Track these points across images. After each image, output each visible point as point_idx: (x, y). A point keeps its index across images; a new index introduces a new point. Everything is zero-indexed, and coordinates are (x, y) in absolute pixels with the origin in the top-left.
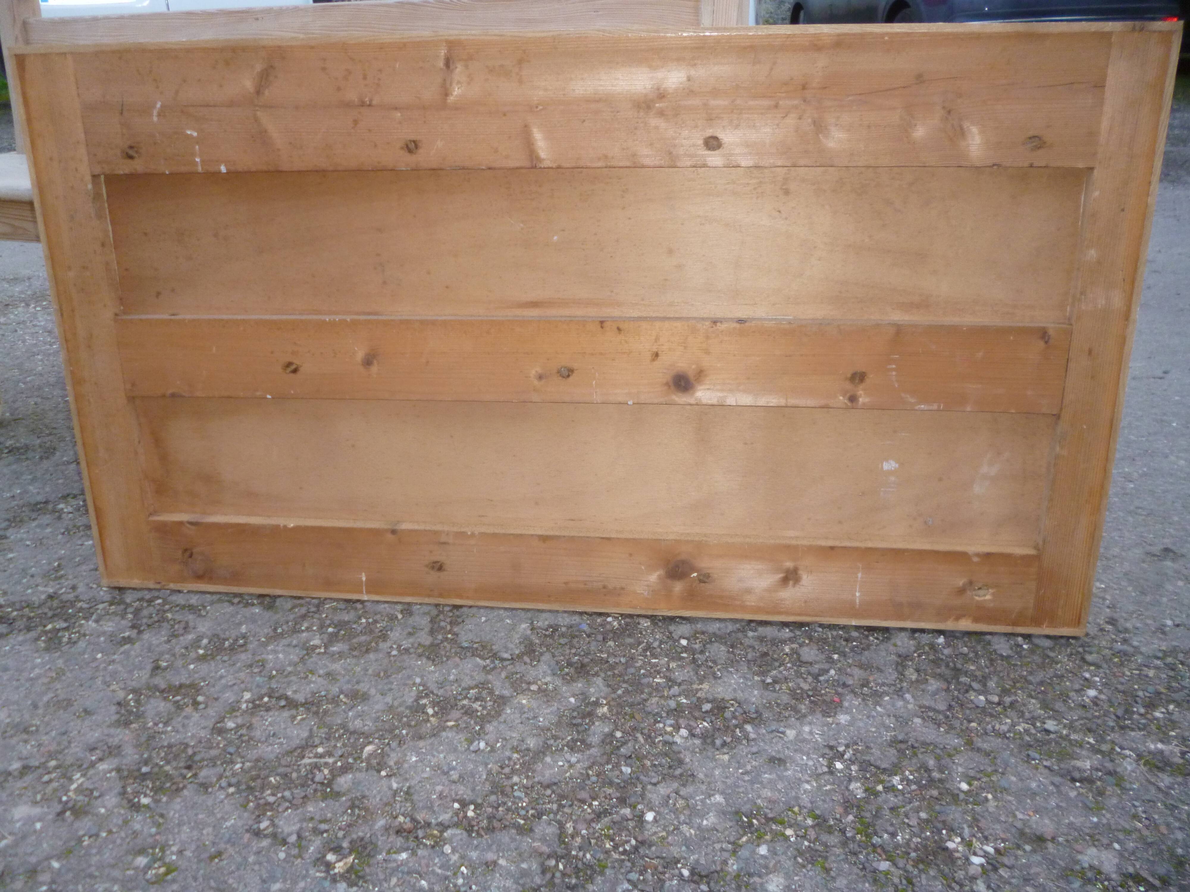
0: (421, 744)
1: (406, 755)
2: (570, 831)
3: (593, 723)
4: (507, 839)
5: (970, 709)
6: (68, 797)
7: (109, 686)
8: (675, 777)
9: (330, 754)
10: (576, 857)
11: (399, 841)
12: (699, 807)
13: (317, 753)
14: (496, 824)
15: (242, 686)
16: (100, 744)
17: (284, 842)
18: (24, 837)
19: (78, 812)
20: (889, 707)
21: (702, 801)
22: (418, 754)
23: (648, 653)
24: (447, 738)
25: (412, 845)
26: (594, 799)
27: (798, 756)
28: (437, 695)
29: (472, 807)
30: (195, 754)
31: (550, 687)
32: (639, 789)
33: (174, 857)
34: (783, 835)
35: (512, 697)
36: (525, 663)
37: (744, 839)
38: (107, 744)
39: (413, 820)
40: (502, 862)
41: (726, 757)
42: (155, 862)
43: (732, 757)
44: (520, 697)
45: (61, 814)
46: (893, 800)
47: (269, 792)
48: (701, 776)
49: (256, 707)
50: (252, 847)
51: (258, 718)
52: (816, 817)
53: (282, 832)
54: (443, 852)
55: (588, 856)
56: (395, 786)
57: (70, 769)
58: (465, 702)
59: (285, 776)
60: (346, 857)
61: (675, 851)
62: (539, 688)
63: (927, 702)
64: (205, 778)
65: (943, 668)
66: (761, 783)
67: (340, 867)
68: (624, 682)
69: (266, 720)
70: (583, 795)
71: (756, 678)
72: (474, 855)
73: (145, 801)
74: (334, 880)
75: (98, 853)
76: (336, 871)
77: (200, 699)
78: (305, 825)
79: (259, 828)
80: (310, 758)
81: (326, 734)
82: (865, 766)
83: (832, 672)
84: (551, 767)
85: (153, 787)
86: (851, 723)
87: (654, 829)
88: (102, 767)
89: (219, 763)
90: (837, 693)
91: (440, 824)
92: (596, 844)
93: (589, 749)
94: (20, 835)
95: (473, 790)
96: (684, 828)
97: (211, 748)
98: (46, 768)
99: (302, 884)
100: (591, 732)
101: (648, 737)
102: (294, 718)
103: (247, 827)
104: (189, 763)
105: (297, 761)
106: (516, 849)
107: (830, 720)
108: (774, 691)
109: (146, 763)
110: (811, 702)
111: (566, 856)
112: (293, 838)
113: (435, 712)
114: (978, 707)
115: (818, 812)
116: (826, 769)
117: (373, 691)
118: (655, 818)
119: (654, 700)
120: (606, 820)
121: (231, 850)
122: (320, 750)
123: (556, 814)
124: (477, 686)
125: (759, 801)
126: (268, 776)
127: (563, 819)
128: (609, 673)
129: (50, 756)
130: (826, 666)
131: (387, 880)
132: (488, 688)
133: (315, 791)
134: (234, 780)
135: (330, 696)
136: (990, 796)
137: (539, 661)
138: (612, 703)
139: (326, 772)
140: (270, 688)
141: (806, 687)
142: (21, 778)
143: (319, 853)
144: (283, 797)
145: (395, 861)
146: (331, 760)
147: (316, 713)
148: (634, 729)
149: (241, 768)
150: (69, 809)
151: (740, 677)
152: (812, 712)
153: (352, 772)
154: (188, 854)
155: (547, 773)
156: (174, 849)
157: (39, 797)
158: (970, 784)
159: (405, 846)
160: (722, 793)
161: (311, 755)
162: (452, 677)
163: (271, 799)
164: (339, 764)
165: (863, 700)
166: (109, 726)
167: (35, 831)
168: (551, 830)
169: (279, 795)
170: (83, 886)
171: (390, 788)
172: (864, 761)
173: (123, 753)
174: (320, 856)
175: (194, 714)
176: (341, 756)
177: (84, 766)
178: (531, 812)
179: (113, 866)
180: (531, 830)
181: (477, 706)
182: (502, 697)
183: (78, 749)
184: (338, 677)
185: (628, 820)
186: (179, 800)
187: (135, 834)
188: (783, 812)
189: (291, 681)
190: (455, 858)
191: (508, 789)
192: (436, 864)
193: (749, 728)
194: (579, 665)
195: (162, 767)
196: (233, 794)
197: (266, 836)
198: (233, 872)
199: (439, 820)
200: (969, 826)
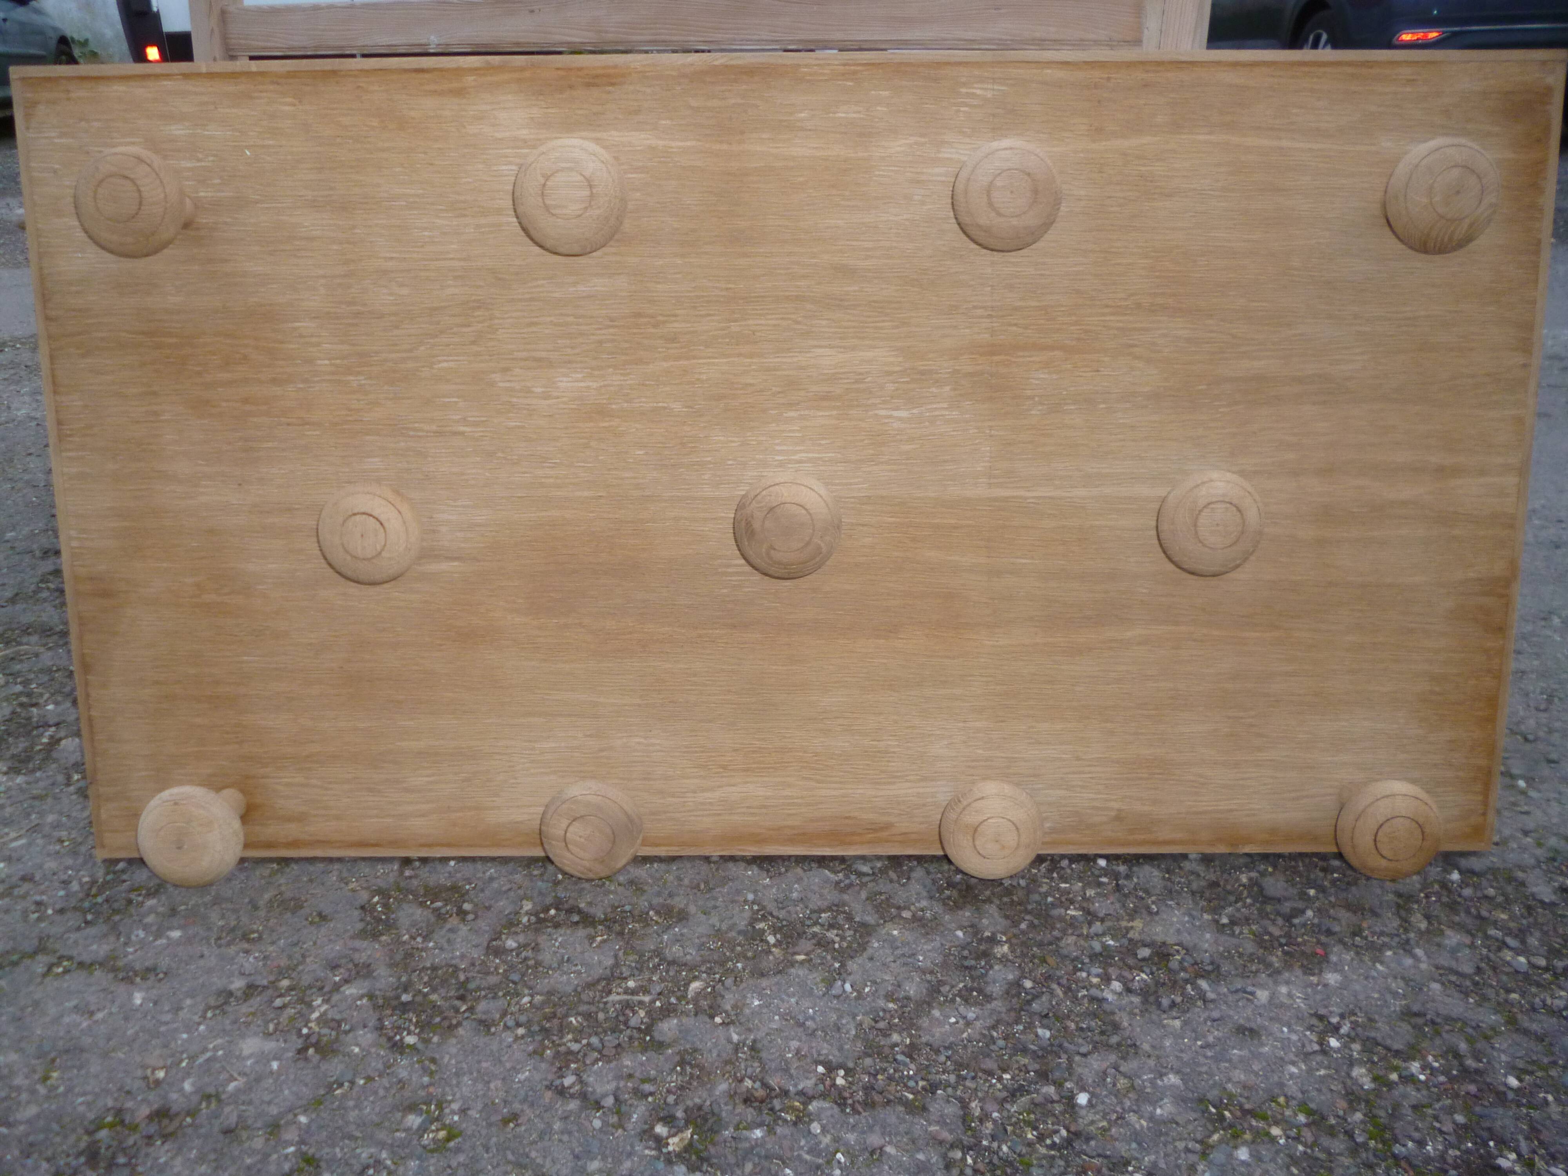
0: (764, 982)
1: (745, 997)
2: (977, 1113)
3: (991, 967)
4: (893, 1119)
5: (1507, 974)
6: (310, 1028)
7: (347, 884)
8: (1111, 1046)
9: (645, 990)
10: (988, 1149)
11: (750, 1114)
12: (1148, 1090)
13: (627, 988)
14: (877, 1098)
15: (521, 892)
16: (343, 961)
17: (598, 1106)
18: (258, 1080)
19: (326, 1050)
20: (1393, 965)
21: (1152, 1082)
22: (761, 997)
23: (1055, 875)
24: (798, 976)
25: (768, 1119)
26: (1005, 1071)
27: (1275, 1027)
28: (778, 918)
29: (842, 1072)
30: (467, 979)
31: (928, 915)
32: (1063, 1060)
33: (456, 1118)
34: (1268, 1134)
35: (878, 925)
36: (891, 881)
37: (1216, 1137)
38: (352, 960)
39: (765, 1085)
40: (889, 1149)
41: (1177, 1023)
42: (432, 1123)
43: (1185, 1023)
44: (889, 925)
45: (302, 1051)
46: (1414, 1095)
47: (570, 1036)
48: (1146, 1047)
49: (540, 923)
50: (557, 1110)
51: (545, 937)
52: (1310, 1113)
53: (594, 1091)
54: (809, 1132)
55: (1005, 1148)
56: (735, 1038)
57: (308, 992)
58: (816, 929)
59: (588, 1016)
60: (682, 1132)
61: (1123, 1149)
62: (914, 916)
63: (1445, 960)
64: (484, 1013)
65: (1463, 915)
66: (1230, 1061)
67: (674, 1144)
68: (1029, 912)
69: (556, 940)
70: (989, 1064)
71: (1206, 917)
72: (851, 1137)
73: (410, 1040)
74: (669, 1162)
75: (356, 1106)
76: (670, 1148)
77: (467, 906)
78: (622, 1084)
79: (563, 1085)
80: (618, 994)
81: (637, 962)
82: (1370, 1045)
83: (1310, 913)
84: (940, 1023)
85: (417, 1022)
86: (1343, 986)
87: (1091, 1117)
88: (350, 991)
89: (501, 994)
90: (1319, 942)
91: (801, 1093)
92: (1014, 1132)
93: (989, 1002)
94: (252, 1077)
95: (841, 1049)
96: (1132, 1118)
97: (488, 973)
98: (277, 989)
99: (627, 1164)
100: (988, 979)
101: (1068, 990)
102: (592, 939)
103: (547, 1083)
104: (462, 992)
105: (602, 997)
106: (907, 1133)
107: (1314, 979)
108: (1233, 935)
109: (406, 990)
110: (1285, 953)
111: (974, 1147)
112: (609, 1101)
113: (777, 940)
114: (1517, 972)
115: (1313, 1106)
116: (1316, 1047)
117: (692, 909)
118: (1090, 1101)
119: (1071, 940)
120: (1024, 1100)
121: (529, 1113)
122: (631, 984)
123: (955, 1088)
124: (829, 909)
125: (1229, 1086)
126: (567, 1016)
127: (966, 1096)
128: (1005, 899)
129: (280, 973)
130: (1300, 905)
131: (740, 1165)
132: (845, 912)
133: (631, 1038)
134: (523, 1019)
135: (636, 913)
136: (1550, 1098)
137: (909, 879)
138: (1014, 941)
139: (642, 1013)
140: (556, 897)
141: (1276, 932)
142: (245, 1001)
143: (646, 1123)
144: (589, 1044)
145: (747, 1139)
146: (647, 999)
147: (621, 934)
148: (1048, 978)
149: (530, 1003)
150: (313, 1045)
151: (1184, 914)
152: (1288, 966)
153: (676, 1016)
154: (474, 1113)
155: (938, 1032)
156: (455, 1106)
157: (271, 1027)
158: (1520, 1079)
159: (759, 1120)
160: (1178, 1072)
161: (620, 990)
162: (795, 895)
163: (575, 1047)
164: (658, 1004)
165: (1357, 953)
166: (352, 938)
167: (272, 1073)
168: (952, 1110)
169: (584, 1042)
170: (342, 1149)
171: (729, 1040)
172: (1368, 1038)
173: (375, 974)
174: (647, 1127)
175: (461, 926)
176: (660, 994)
177: (326, 989)
178: (921, 1083)
179: (378, 1125)
180: (924, 1109)
181: (832, 934)
182: (864, 925)
183: (315, 966)
184: (646, 888)
185: (1053, 1102)
186: (454, 1041)
187: (402, 1084)
188: (1264, 1103)
189: (583, 889)
190: (826, 1140)
191: (887, 1050)
192: (802, 1148)
193: (1203, 984)
194: (964, 887)
195: (426, 995)
196: (523, 1037)
197: (572, 1096)
198: (534, 1142)
199: (800, 1087)
200: (1527, 1138)
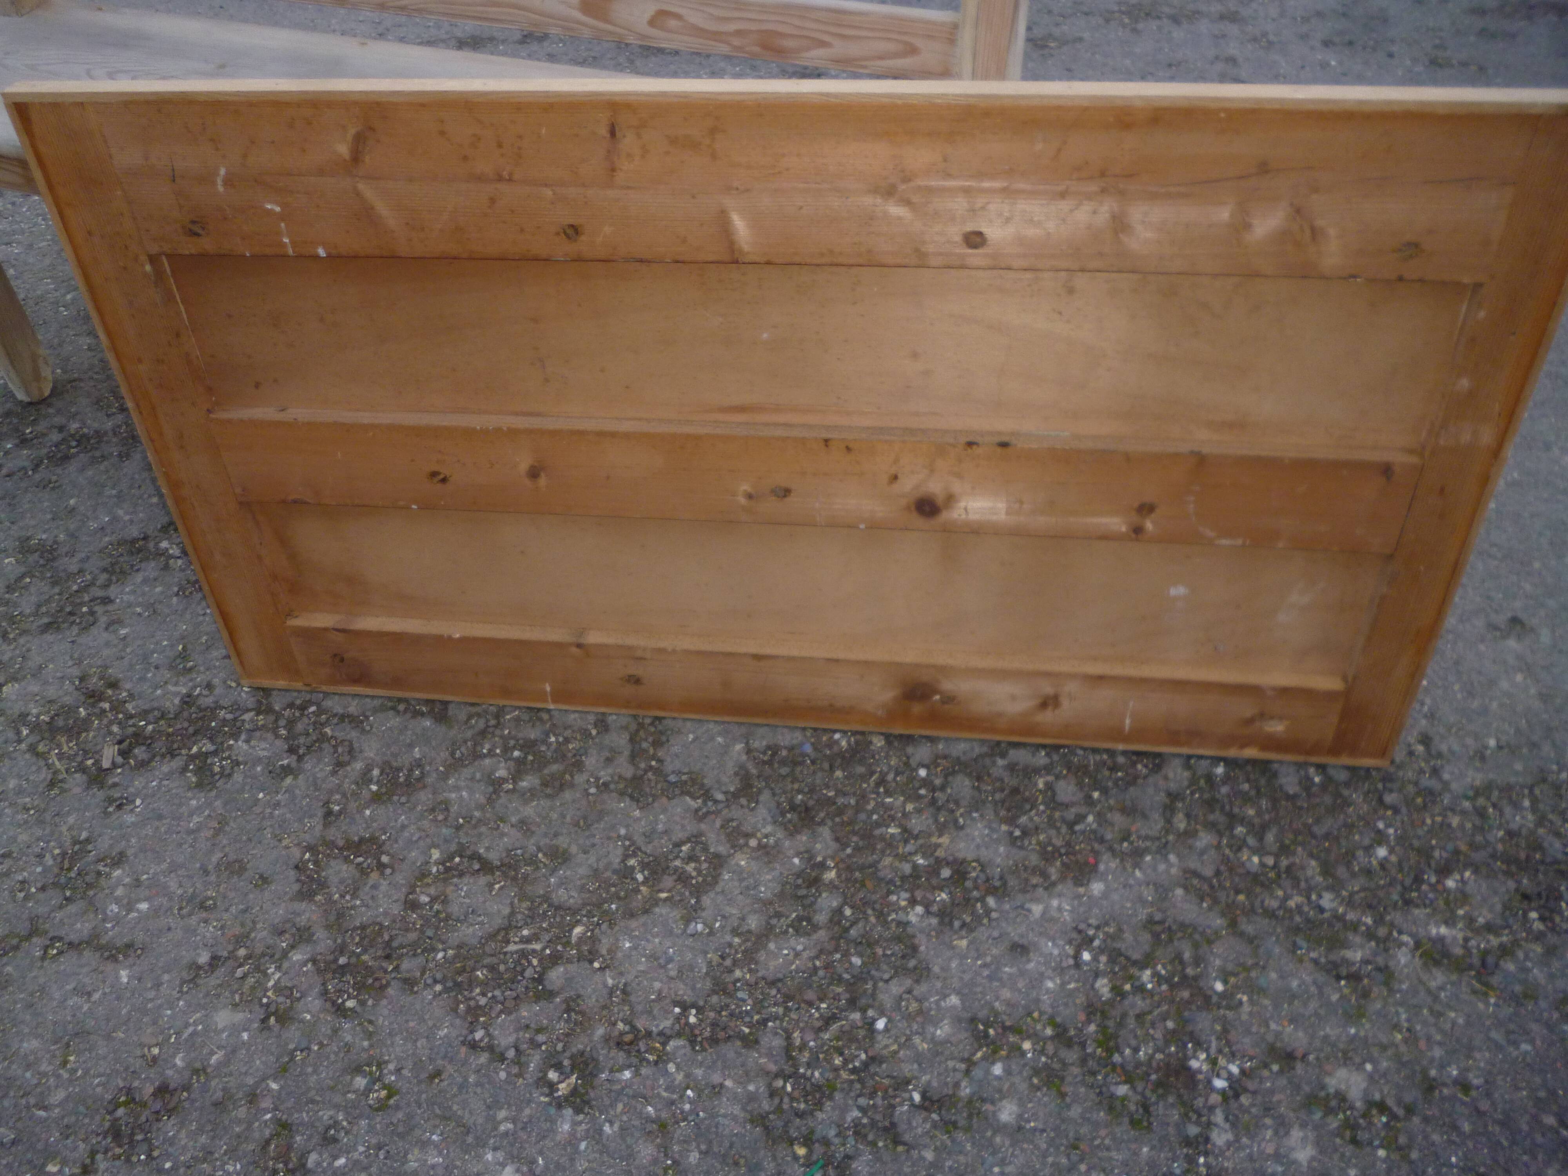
0: (633, 924)
1: (617, 940)
2: (798, 1042)
3: (820, 895)
4: (731, 1055)
5: (1240, 875)
6: (268, 997)
7: (280, 841)
8: (908, 970)
9: (535, 938)
10: (803, 1076)
11: (621, 1057)
12: (933, 1013)
13: (523, 937)
14: (721, 1035)
15: (429, 840)
16: (288, 925)
17: (502, 1058)
18: (234, 1052)
19: (285, 1018)
20: (1149, 871)
21: (937, 1003)
22: (632, 938)
23: (882, 790)
24: (661, 915)
25: (635, 1061)
26: (822, 1000)
27: (1043, 941)
28: (646, 853)
29: (694, 1011)
30: (392, 938)
31: (772, 841)
32: (869, 986)
33: (393, 1078)
34: (1020, 1048)
35: (729, 856)
36: (742, 806)
37: (979, 1055)
38: (294, 925)
39: (634, 1028)
40: (729, 1083)
41: (964, 943)
42: (374, 1084)
43: (970, 943)
44: (739, 855)
45: (264, 1021)
46: (1141, 1003)
47: (478, 990)
48: (936, 969)
49: (449, 872)
50: (471, 1064)
51: (452, 888)
52: (1055, 1026)
53: (498, 1045)
54: (667, 1070)
55: (817, 1074)
56: (610, 982)
57: (262, 960)
58: (678, 863)
59: (492, 968)
60: (568, 1077)
61: (908, 1069)
62: (759, 844)
63: (1193, 864)
64: (408, 971)
65: (1217, 813)
66: (1000, 980)
67: (563, 1089)
68: (855, 833)
69: (462, 890)
70: (810, 995)
71: (1004, 828)
72: (699, 1072)
73: (350, 1004)
74: (559, 1107)
75: (315, 1072)
76: (560, 1093)
77: (385, 859)
78: (521, 1034)
79: (474, 1040)
80: (515, 943)
81: (529, 909)
82: (1115, 956)
83: (1090, 818)
84: (776, 956)
85: (355, 983)
86: (1105, 895)
87: (885, 1042)
88: (297, 956)
89: (419, 951)
90: (1093, 850)
91: (661, 1034)
92: (825, 1059)
93: (815, 932)
94: (229, 1049)
95: (693, 988)
96: (917, 1040)
97: (407, 930)
98: (236, 958)
99: (527, 1111)
100: (817, 907)
101: (881, 916)
102: (491, 886)
103: (461, 1039)
104: (388, 951)
105: (502, 948)
106: (742, 1066)
107: (1081, 890)
108: (1021, 848)
109: (342, 953)
110: (1063, 864)
111: (793, 1075)
112: (511, 1054)
113: (645, 878)
114: (1248, 873)
115: (1059, 1020)
116: (1071, 962)
117: (574, 849)
118: (886, 1026)
119: (887, 861)
120: (835, 1027)
121: (450, 1069)
122: (525, 932)
123: (782, 1020)
124: (688, 840)
125: (997, 1004)
126: (474, 969)
127: (790, 1027)
128: (837, 820)
129: (237, 942)
130: (1083, 810)
131: (613, 1105)
132: (702, 843)
133: (527, 988)
134: (439, 976)
135: (527, 856)
136: (1245, 998)
137: (757, 802)
138: (841, 866)
139: (535, 962)
140: (459, 843)
141: (1058, 842)
142: (212, 972)
143: (541, 1071)
144: (493, 997)
145: (619, 1081)
146: (537, 947)
147: (514, 879)
148: (866, 903)
149: (444, 957)
150: (273, 1014)
151: (985, 827)
152: (1063, 878)
153: (563, 964)
154: (405, 1072)
155: (772, 964)
156: (391, 1067)
157: (237, 997)
158: (1225, 982)
159: (628, 1063)
160: (958, 993)
161: (517, 939)
162: (660, 827)
163: (483, 1001)
164: (548, 951)
165: (1122, 860)
166: (291, 900)
167: (243, 1043)
168: (778, 1042)
169: (490, 995)
170: (308, 1113)
171: (605, 985)
172: (1114, 949)
173: (315, 938)
174: (541, 1075)
175: (382, 881)
176: (549, 941)
177: (277, 957)
178: (756, 1017)
179: (332, 1089)
180: (757, 1042)
181: (690, 868)
182: (717, 856)
183: (265, 933)
184: (533, 829)
185: (858, 1028)
186: (384, 1002)
187: (348, 1048)
188: (1021, 1018)
189: (480, 834)
190: (680, 1077)
191: (731, 987)
192: (660, 1086)
193: (991, 901)
194: (803, 809)
195: (358, 956)
196: (440, 993)
197: (483, 1049)
198: (455, 1096)
199: (661, 1028)
200: (1218, 1039)
